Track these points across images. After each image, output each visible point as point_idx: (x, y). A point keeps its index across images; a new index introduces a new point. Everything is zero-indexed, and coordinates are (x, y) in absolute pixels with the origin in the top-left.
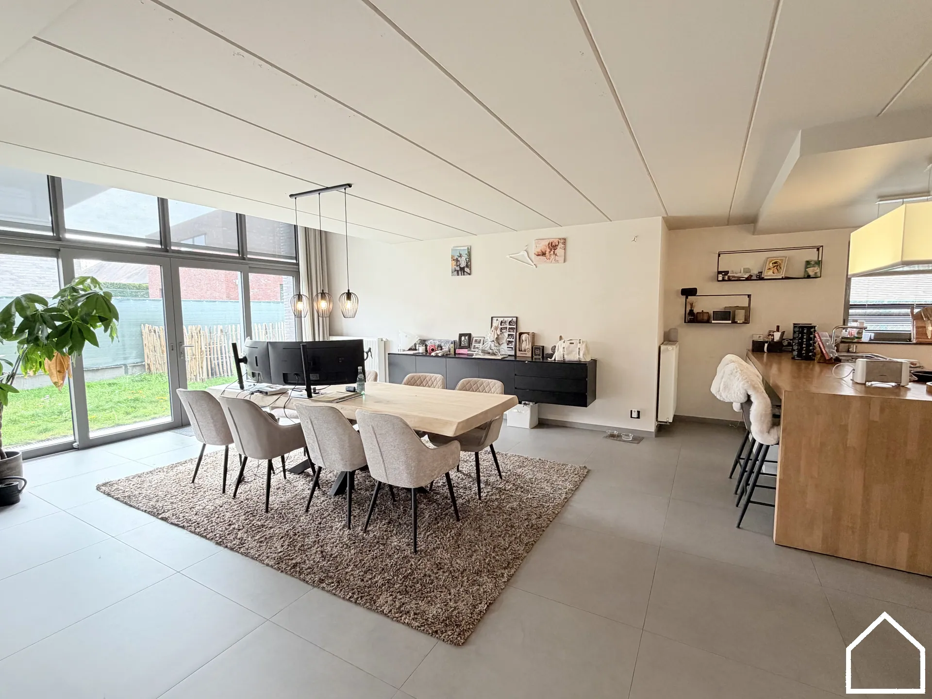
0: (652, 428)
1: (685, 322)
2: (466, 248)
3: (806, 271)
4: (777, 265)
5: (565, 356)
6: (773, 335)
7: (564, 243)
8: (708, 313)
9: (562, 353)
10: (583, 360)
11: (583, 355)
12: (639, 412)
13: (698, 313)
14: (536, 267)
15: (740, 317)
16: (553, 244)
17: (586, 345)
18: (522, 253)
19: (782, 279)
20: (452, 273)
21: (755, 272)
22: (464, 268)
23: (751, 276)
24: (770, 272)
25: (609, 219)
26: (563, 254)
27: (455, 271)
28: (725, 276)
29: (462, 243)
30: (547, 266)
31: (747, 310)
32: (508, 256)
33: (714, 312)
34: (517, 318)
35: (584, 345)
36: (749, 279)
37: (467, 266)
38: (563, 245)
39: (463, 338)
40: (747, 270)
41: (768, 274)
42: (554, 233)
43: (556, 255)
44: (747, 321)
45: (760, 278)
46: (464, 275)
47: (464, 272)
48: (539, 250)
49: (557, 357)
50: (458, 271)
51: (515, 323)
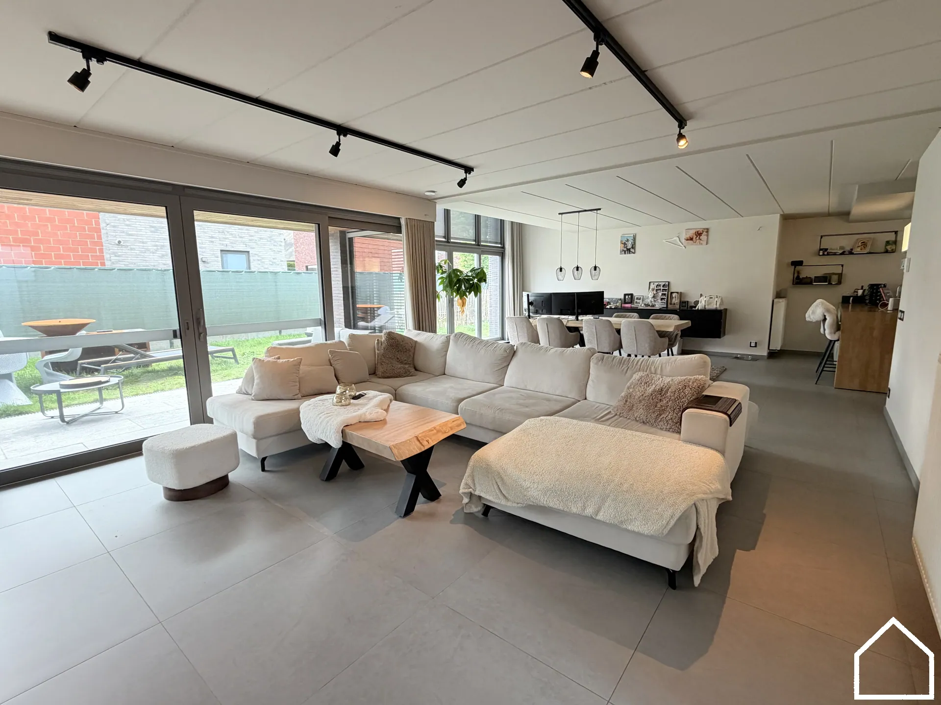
0: (765, 353)
1: (793, 284)
2: (632, 235)
3: (886, 248)
4: (864, 244)
5: (706, 306)
6: (857, 292)
7: (707, 232)
8: (810, 278)
9: (704, 304)
10: (719, 309)
11: (720, 305)
12: (756, 343)
13: (803, 278)
14: (685, 248)
15: (835, 279)
16: (699, 232)
17: (722, 299)
18: (675, 238)
19: (867, 253)
20: (621, 252)
21: (848, 248)
22: (630, 249)
23: (844, 252)
24: (859, 249)
25: (741, 215)
26: (706, 239)
27: (623, 250)
28: (825, 252)
29: (630, 231)
30: (693, 247)
31: (840, 275)
32: (664, 241)
33: (815, 277)
34: (669, 282)
35: (720, 299)
36: (843, 254)
37: (632, 248)
38: (706, 233)
39: (627, 297)
40: (841, 248)
41: (857, 250)
42: (700, 225)
43: (701, 240)
44: (839, 282)
45: (851, 253)
46: (630, 253)
47: (630, 251)
48: (688, 236)
49: (700, 306)
50: (625, 251)
51: (667, 285)
